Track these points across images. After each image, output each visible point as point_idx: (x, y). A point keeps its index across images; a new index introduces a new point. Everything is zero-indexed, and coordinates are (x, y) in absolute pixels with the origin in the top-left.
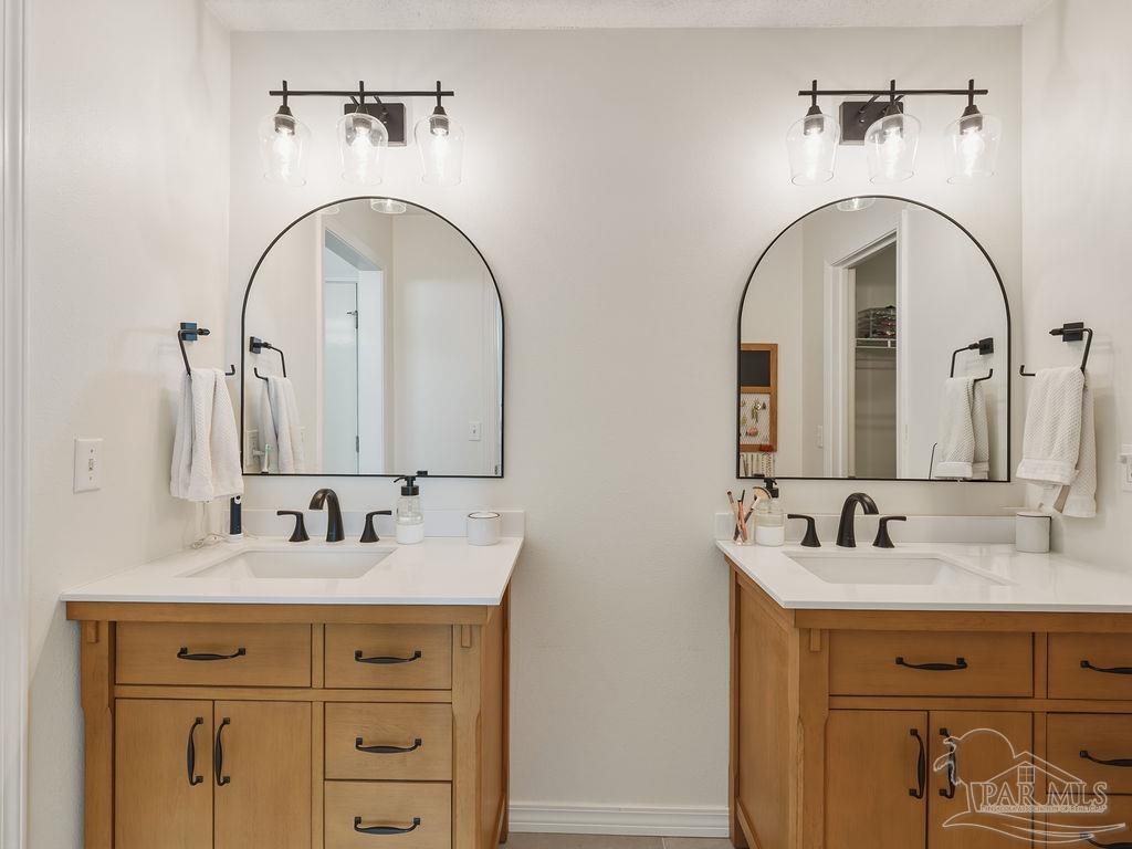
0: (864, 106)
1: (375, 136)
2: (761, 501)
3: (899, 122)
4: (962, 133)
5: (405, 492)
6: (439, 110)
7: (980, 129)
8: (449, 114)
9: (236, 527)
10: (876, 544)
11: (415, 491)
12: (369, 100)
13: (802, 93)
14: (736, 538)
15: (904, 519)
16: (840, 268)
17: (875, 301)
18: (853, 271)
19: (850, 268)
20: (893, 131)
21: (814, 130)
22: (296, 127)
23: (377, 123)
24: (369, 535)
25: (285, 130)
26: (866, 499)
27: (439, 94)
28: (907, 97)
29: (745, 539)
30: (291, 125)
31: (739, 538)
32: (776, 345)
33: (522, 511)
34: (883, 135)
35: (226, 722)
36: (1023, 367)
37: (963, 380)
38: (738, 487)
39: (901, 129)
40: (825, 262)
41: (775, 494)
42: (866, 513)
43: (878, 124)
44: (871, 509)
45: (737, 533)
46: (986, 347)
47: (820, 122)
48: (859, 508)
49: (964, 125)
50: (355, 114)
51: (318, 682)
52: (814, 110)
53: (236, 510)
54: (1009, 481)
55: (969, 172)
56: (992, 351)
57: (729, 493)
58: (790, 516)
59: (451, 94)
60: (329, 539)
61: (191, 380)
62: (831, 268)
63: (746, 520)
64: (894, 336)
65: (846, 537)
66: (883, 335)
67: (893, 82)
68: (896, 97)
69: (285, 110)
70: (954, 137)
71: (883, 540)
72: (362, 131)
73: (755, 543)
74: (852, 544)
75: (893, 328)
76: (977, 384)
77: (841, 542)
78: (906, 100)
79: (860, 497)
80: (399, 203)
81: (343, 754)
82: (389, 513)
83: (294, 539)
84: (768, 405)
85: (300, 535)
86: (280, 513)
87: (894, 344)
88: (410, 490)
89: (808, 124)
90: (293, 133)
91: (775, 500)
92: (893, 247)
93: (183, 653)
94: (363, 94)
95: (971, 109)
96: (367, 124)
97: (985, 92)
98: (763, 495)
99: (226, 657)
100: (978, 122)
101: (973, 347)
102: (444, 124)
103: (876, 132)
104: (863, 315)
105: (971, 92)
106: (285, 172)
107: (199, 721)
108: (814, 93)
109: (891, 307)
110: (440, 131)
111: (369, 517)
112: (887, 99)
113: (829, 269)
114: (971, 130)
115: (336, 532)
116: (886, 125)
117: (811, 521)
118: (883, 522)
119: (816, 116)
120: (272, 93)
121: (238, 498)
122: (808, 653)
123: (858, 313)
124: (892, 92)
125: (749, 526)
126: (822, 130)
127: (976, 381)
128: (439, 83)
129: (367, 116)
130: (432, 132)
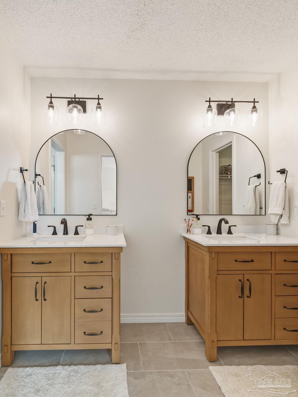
0: (224, 105)
1: (79, 111)
2: (195, 221)
3: (234, 110)
4: (252, 114)
5: (88, 219)
6: (99, 104)
7: (257, 113)
8: (102, 105)
9: (35, 231)
10: (228, 233)
11: (91, 219)
12: (77, 100)
13: (206, 101)
14: (187, 232)
15: (236, 226)
16: (214, 152)
17: (225, 163)
18: (218, 154)
19: (217, 152)
20: (232, 113)
21: (210, 112)
22: (54, 108)
23: (79, 107)
24: (76, 233)
25: (51, 109)
26: (225, 220)
27: (99, 99)
28: (236, 103)
29: (190, 232)
30: (53, 107)
31: (188, 232)
32: (194, 177)
33: (123, 226)
34: (229, 114)
35: (45, 283)
36: (269, 182)
37: (252, 186)
38: (188, 217)
39: (235, 113)
40: (209, 151)
41: (199, 219)
42: (225, 223)
43: (228, 111)
44: (227, 222)
45: (188, 231)
46: (259, 176)
47: (211, 110)
48: (223, 222)
49: (252, 111)
50: (73, 104)
51: (73, 270)
52: (210, 106)
53: (35, 225)
54: (265, 215)
55: (254, 125)
56: (260, 178)
57: (185, 219)
58: (203, 226)
59: (102, 99)
60: (64, 234)
61: (25, 185)
62: (211, 152)
63: (190, 227)
64: (231, 174)
65: (219, 232)
66: (227, 174)
67: (232, 99)
68: (233, 103)
69: (51, 102)
70: (250, 115)
71: (230, 232)
72: (75, 109)
73: (193, 234)
74: (221, 233)
75: (231, 172)
76: (256, 187)
77: (217, 233)
78: (236, 104)
79: (223, 219)
80: (83, 131)
81: (80, 291)
82: (82, 226)
83: (53, 234)
84: (191, 197)
85: (55, 233)
86: (49, 226)
87: (231, 177)
88: (89, 219)
89: (208, 111)
90: (54, 110)
91: (199, 221)
92: (231, 146)
93: (33, 263)
94: (75, 98)
95: (254, 107)
96: (76, 107)
97: (258, 102)
98: (195, 220)
99: (46, 263)
100: (256, 111)
101: (255, 176)
102: (100, 108)
103: (227, 113)
104: (221, 167)
105: (254, 102)
106: (51, 121)
107: (37, 283)
108: (210, 101)
109: (230, 165)
110: (99, 110)
111: (76, 227)
112: (231, 103)
113: (210, 153)
114: (254, 113)
115: (66, 232)
116: (230, 111)
117: (209, 227)
118: (230, 227)
119: (210, 108)
120: (47, 97)
121: (36, 222)
122: (211, 258)
123: (220, 167)
124: (232, 102)
125: (191, 229)
126: (212, 112)
127: (256, 186)
128: (98, 96)
129: (76, 105)
130: (96, 110)
